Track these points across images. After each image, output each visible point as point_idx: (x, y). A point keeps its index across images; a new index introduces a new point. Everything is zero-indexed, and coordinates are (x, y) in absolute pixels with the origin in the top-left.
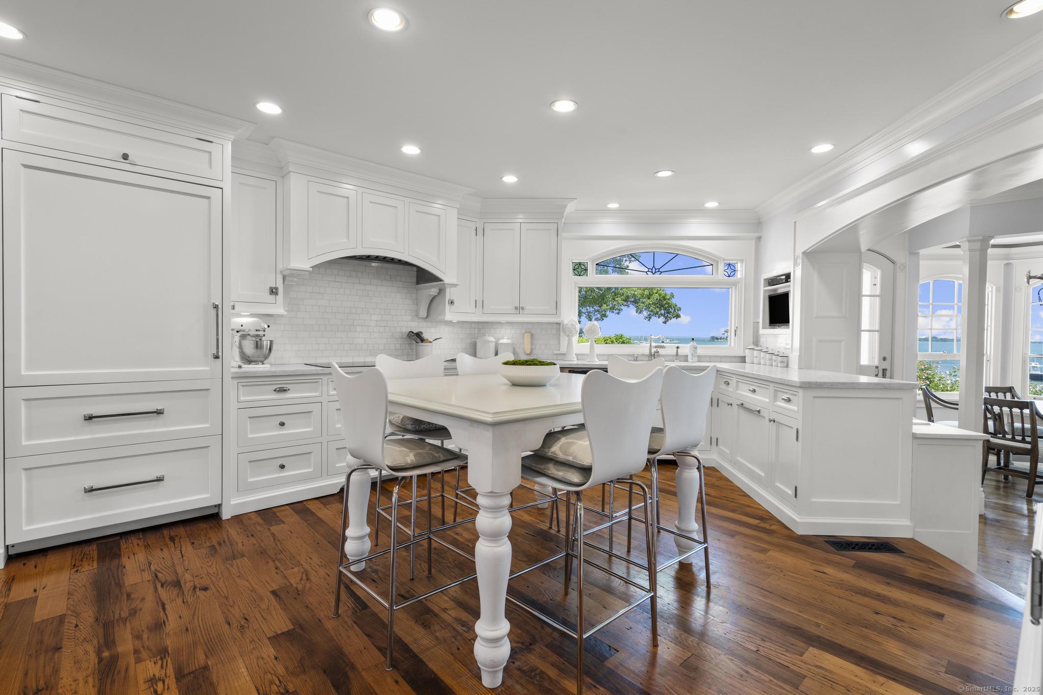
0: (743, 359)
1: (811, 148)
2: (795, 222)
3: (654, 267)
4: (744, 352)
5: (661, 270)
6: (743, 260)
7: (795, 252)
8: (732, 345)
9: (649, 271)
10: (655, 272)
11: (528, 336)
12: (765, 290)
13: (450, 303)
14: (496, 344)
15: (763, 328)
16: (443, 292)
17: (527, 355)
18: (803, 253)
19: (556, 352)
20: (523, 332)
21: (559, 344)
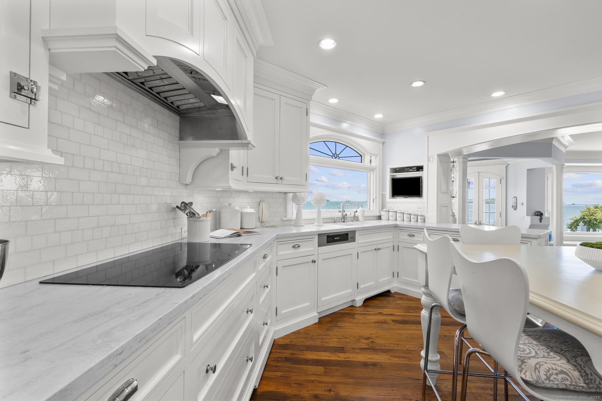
0: (380, 218)
1: (491, 94)
2: (428, 136)
3: (336, 153)
4: (380, 213)
5: (339, 156)
6: (377, 155)
7: (428, 154)
8: (371, 209)
9: (333, 156)
10: (336, 157)
11: (264, 205)
12: (390, 175)
13: (233, 168)
14: (242, 214)
15: (390, 198)
16: (224, 153)
17: (262, 222)
18: (438, 155)
19: (285, 219)
20: (258, 201)
21: (286, 211)
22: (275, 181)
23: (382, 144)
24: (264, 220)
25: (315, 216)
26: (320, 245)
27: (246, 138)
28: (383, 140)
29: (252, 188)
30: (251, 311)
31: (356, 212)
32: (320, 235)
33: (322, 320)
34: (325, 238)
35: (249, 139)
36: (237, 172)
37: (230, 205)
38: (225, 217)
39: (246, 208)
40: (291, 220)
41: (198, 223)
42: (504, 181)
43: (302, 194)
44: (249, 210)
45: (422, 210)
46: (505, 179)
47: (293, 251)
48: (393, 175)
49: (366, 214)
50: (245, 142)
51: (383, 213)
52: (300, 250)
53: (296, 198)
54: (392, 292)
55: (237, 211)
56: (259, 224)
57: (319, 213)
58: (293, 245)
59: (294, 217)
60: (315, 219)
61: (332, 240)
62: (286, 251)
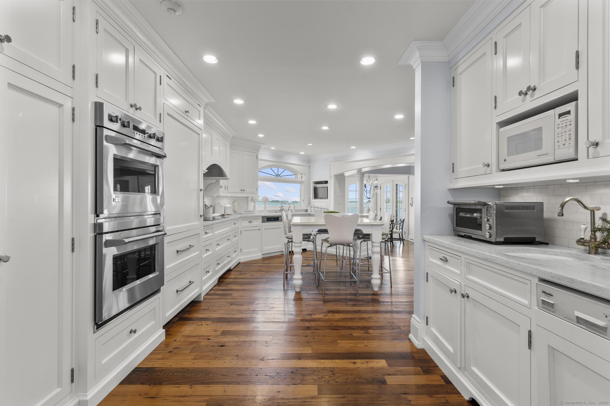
0: (307, 211)
2: (330, 165)
3: (278, 174)
6: (305, 174)
7: (330, 174)
8: (302, 205)
9: (276, 175)
10: (279, 176)
11: (236, 203)
12: (313, 186)
13: (221, 187)
14: (225, 207)
15: (313, 199)
16: (218, 182)
17: (235, 212)
18: (334, 175)
19: (247, 210)
20: (233, 201)
21: (248, 206)
22: (240, 192)
23: (308, 167)
24: (236, 211)
25: (263, 209)
26: (263, 222)
27: (227, 177)
28: (310, 165)
29: (229, 195)
30: (229, 256)
31: (290, 207)
32: (263, 217)
33: (264, 259)
34: (266, 219)
35: (228, 177)
36: (223, 189)
37: (219, 203)
38: (217, 209)
39: (227, 204)
40: (250, 211)
41: (208, 209)
42: (407, 187)
43: (256, 197)
44: (228, 206)
45: (328, 206)
46: (407, 185)
47: (248, 224)
48: (315, 186)
49: (296, 208)
50: (226, 178)
51: (308, 208)
52: (253, 224)
53: (253, 200)
54: (307, 250)
55: (222, 206)
56: (233, 213)
57: (265, 207)
58: (249, 221)
59: (252, 209)
60: (263, 211)
61: (270, 220)
62: (246, 224)
